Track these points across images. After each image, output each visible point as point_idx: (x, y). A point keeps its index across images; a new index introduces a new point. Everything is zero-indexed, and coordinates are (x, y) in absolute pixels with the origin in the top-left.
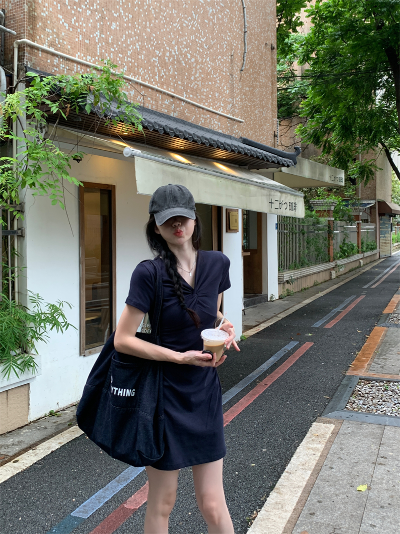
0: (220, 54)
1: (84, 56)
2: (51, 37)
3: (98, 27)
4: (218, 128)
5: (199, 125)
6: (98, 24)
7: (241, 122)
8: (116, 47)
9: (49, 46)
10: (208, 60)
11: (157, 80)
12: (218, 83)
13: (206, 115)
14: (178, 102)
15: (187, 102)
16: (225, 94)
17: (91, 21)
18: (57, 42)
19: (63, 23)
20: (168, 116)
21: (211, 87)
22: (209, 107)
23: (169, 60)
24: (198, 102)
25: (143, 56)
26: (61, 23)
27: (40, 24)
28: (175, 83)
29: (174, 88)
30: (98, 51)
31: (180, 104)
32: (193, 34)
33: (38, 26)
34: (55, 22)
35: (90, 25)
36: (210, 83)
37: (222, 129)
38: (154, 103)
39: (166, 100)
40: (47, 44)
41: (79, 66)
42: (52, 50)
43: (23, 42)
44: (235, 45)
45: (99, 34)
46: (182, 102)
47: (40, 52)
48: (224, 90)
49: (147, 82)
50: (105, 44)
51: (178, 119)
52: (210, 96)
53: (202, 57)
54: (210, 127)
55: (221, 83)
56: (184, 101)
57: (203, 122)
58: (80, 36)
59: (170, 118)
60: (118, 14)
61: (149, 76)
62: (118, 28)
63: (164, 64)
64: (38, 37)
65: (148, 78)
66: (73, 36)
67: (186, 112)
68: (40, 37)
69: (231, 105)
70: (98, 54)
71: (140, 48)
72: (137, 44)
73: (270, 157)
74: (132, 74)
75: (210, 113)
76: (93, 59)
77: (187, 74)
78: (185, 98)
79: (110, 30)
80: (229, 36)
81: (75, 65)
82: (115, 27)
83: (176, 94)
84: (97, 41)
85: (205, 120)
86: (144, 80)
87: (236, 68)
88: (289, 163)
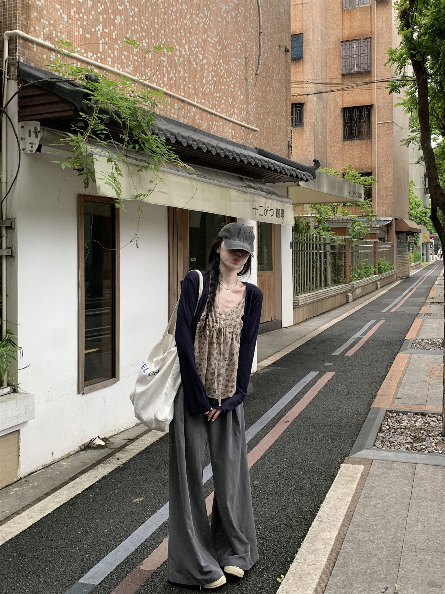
0: (233, 55)
1: (85, 52)
2: (47, 29)
3: (101, 20)
4: (232, 137)
5: (212, 133)
6: (101, 17)
7: (255, 131)
8: (121, 43)
9: (45, 40)
10: (221, 61)
11: (166, 82)
12: (232, 87)
13: (218, 122)
14: (189, 108)
15: (198, 107)
16: (239, 99)
17: (93, 13)
18: (54, 36)
19: (61, 14)
20: (177, 122)
21: (224, 92)
22: (222, 114)
23: (179, 60)
24: (210, 108)
25: (150, 55)
26: (59, 13)
27: (35, 14)
28: (185, 86)
29: (184, 91)
30: (101, 47)
31: (190, 109)
32: (205, 33)
33: (32, 16)
34: (52, 13)
35: (91, 18)
36: (223, 87)
37: (235, 137)
38: (162, 107)
39: (176, 105)
40: (42, 36)
41: (79, 64)
42: (48, 44)
43: (16, 33)
44: (249, 46)
45: (101, 28)
46: (193, 107)
47: (35, 46)
48: (238, 96)
49: (155, 84)
50: (108, 40)
51: (189, 126)
52: (223, 102)
53: (215, 59)
54: (223, 136)
55: (235, 88)
56: (195, 106)
57: (215, 129)
58: (81, 29)
59: (180, 125)
60: (123, 7)
61: (157, 77)
62: (123, 22)
63: (173, 64)
64: (32, 29)
65: (156, 80)
66: (72, 29)
67: (197, 118)
68: (35, 29)
69: (245, 112)
70: (101, 50)
71: (147, 46)
72: (144, 41)
73: (288, 170)
74: (138, 74)
75: (223, 120)
76: (95, 56)
77: (198, 76)
78: (197, 102)
79: (115, 25)
80: (244, 37)
81: (75, 62)
82: (119, 21)
83: (187, 98)
84: (99, 36)
85: (218, 127)
86: (152, 82)
87: (251, 72)
88: (308, 177)
